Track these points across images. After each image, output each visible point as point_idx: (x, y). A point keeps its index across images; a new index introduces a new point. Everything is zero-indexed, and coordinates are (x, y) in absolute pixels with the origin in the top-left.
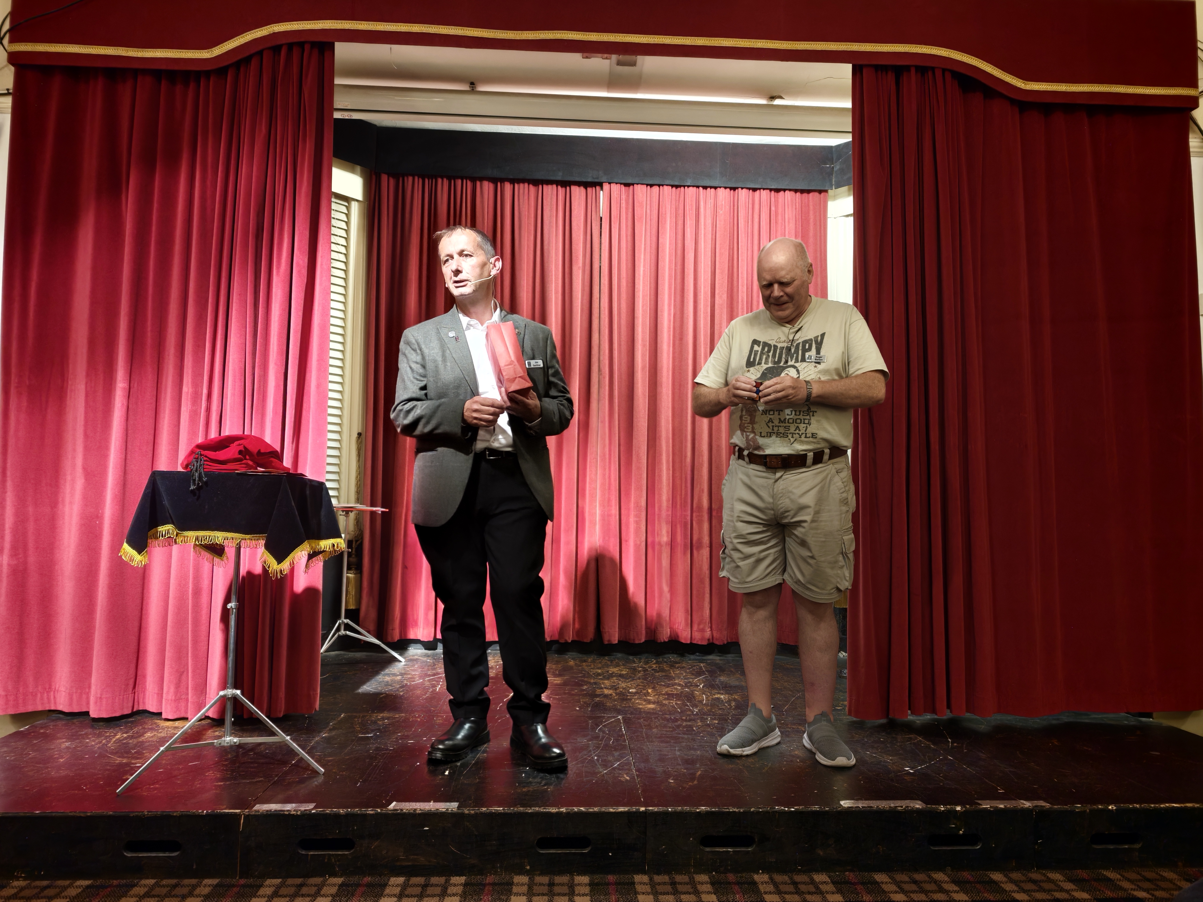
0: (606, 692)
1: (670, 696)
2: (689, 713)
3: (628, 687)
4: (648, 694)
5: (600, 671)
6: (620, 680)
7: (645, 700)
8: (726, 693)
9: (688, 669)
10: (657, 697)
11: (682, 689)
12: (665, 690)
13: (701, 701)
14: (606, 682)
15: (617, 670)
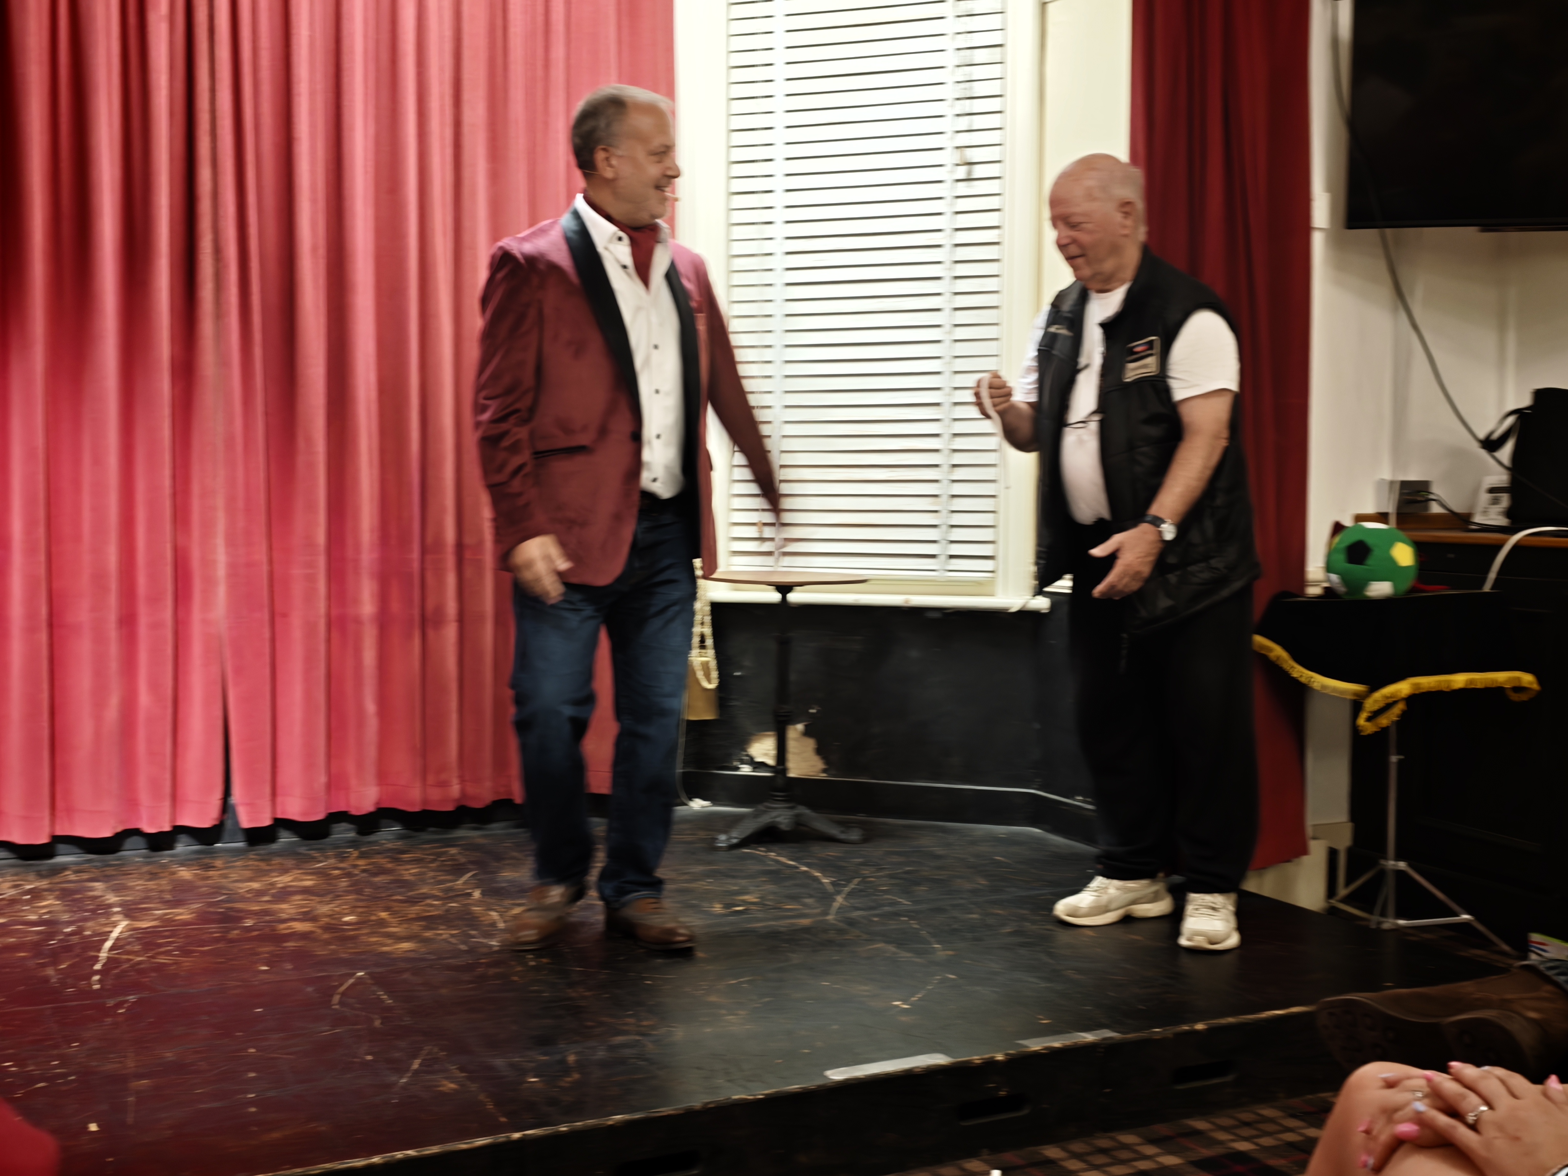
0: (300, 927)
1: (431, 921)
2: (485, 950)
3: (338, 912)
4: (384, 922)
5: (255, 885)
6: (311, 900)
9: (431, 862)
10: (405, 926)
12: (414, 911)
13: (493, 924)
14: (284, 906)
15: (290, 879)
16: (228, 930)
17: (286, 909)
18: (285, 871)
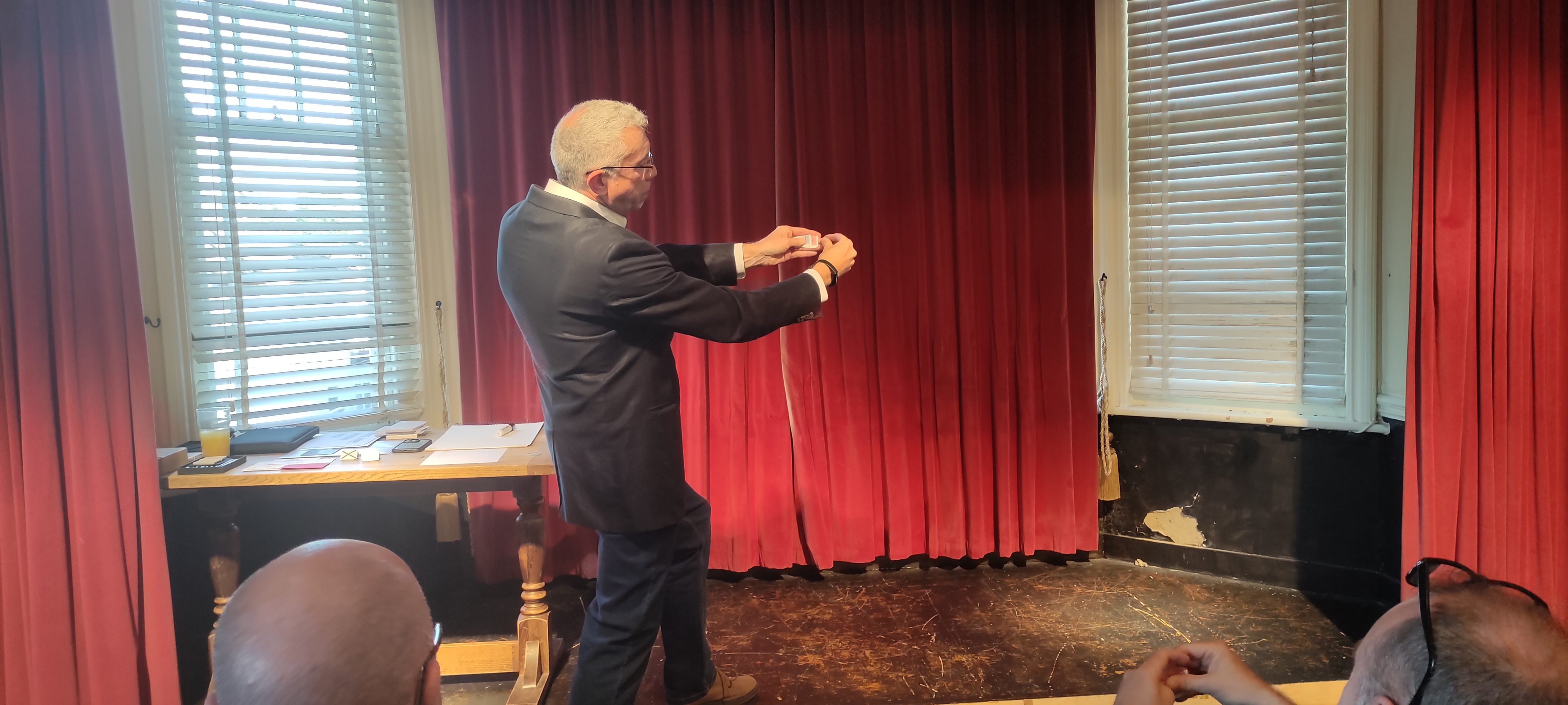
0: (811, 660)
2: (926, 697)
3: (839, 648)
4: (865, 661)
5: (795, 617)
6: (825, 634)
7: (867, 674)
8: (969, 652)
9: (911, 603)
10: (879, 665)
11: (910, 646)
12: (888, 650)
13: (938, 671)
14: (807, 638)
15: (818, 611)
16: (767, 658)
17: (808, 642)
18: (815, 604)
